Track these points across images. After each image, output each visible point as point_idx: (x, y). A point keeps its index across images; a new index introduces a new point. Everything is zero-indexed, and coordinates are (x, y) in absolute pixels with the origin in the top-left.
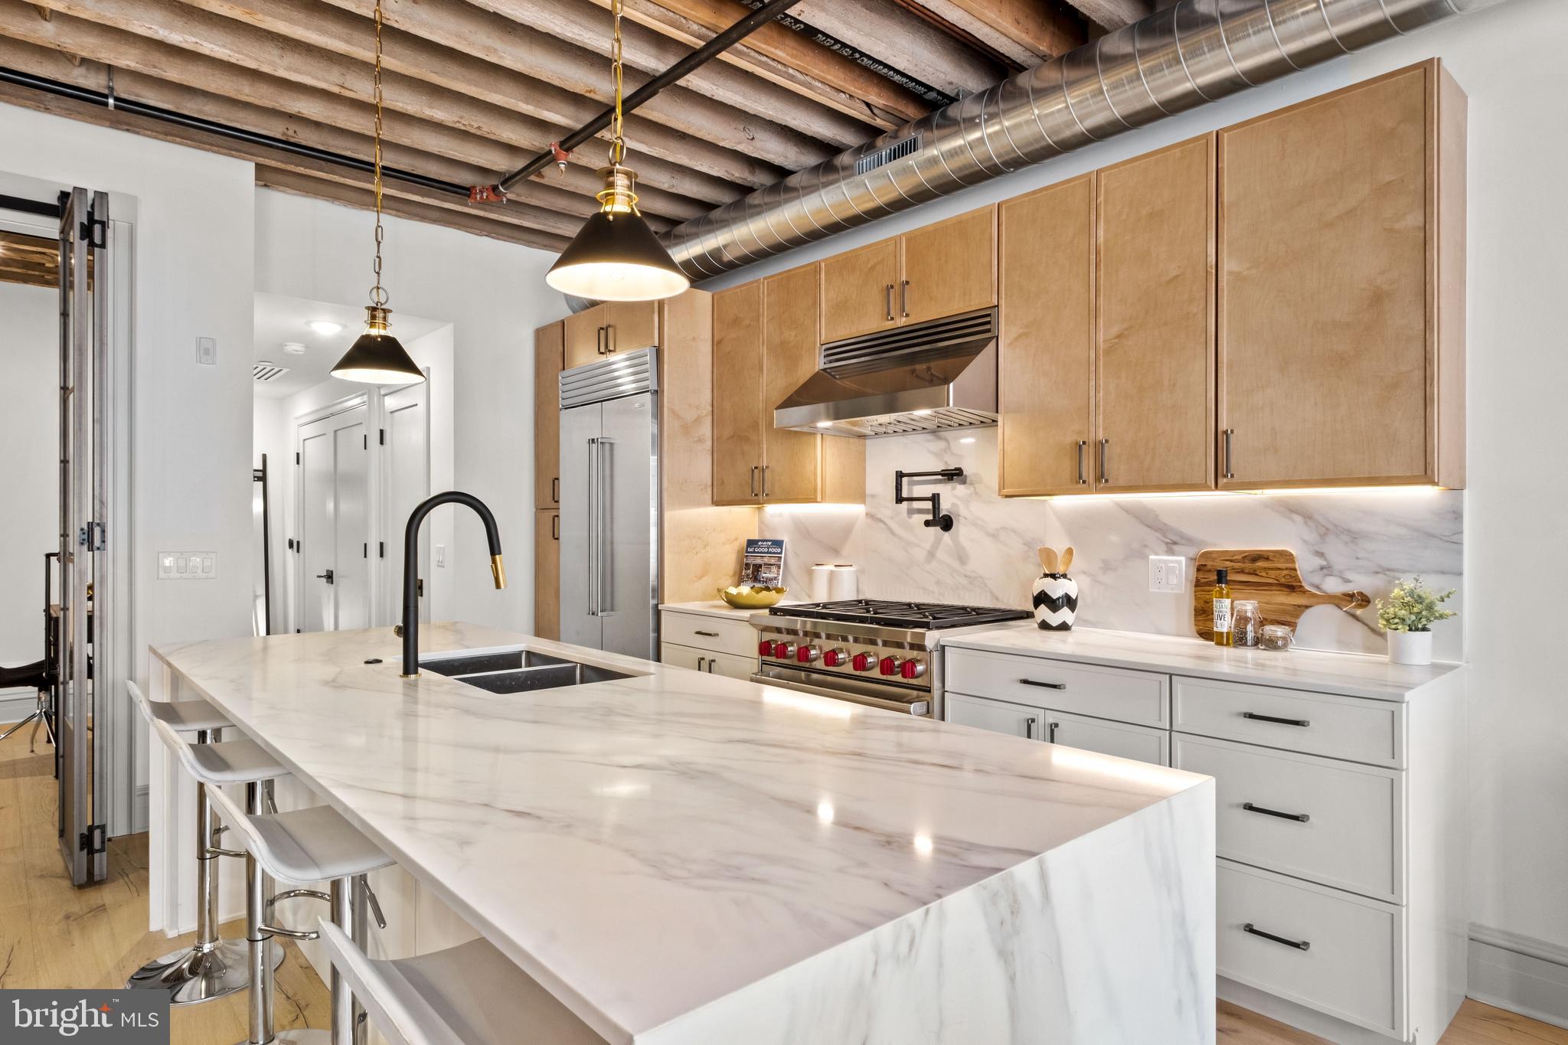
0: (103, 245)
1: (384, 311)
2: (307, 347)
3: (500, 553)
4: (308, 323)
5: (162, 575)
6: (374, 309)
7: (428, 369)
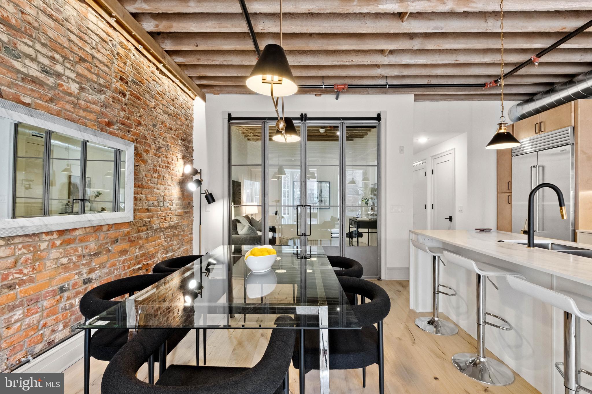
4: (417, 140)
6: (501, 124)
7: (455, 148)
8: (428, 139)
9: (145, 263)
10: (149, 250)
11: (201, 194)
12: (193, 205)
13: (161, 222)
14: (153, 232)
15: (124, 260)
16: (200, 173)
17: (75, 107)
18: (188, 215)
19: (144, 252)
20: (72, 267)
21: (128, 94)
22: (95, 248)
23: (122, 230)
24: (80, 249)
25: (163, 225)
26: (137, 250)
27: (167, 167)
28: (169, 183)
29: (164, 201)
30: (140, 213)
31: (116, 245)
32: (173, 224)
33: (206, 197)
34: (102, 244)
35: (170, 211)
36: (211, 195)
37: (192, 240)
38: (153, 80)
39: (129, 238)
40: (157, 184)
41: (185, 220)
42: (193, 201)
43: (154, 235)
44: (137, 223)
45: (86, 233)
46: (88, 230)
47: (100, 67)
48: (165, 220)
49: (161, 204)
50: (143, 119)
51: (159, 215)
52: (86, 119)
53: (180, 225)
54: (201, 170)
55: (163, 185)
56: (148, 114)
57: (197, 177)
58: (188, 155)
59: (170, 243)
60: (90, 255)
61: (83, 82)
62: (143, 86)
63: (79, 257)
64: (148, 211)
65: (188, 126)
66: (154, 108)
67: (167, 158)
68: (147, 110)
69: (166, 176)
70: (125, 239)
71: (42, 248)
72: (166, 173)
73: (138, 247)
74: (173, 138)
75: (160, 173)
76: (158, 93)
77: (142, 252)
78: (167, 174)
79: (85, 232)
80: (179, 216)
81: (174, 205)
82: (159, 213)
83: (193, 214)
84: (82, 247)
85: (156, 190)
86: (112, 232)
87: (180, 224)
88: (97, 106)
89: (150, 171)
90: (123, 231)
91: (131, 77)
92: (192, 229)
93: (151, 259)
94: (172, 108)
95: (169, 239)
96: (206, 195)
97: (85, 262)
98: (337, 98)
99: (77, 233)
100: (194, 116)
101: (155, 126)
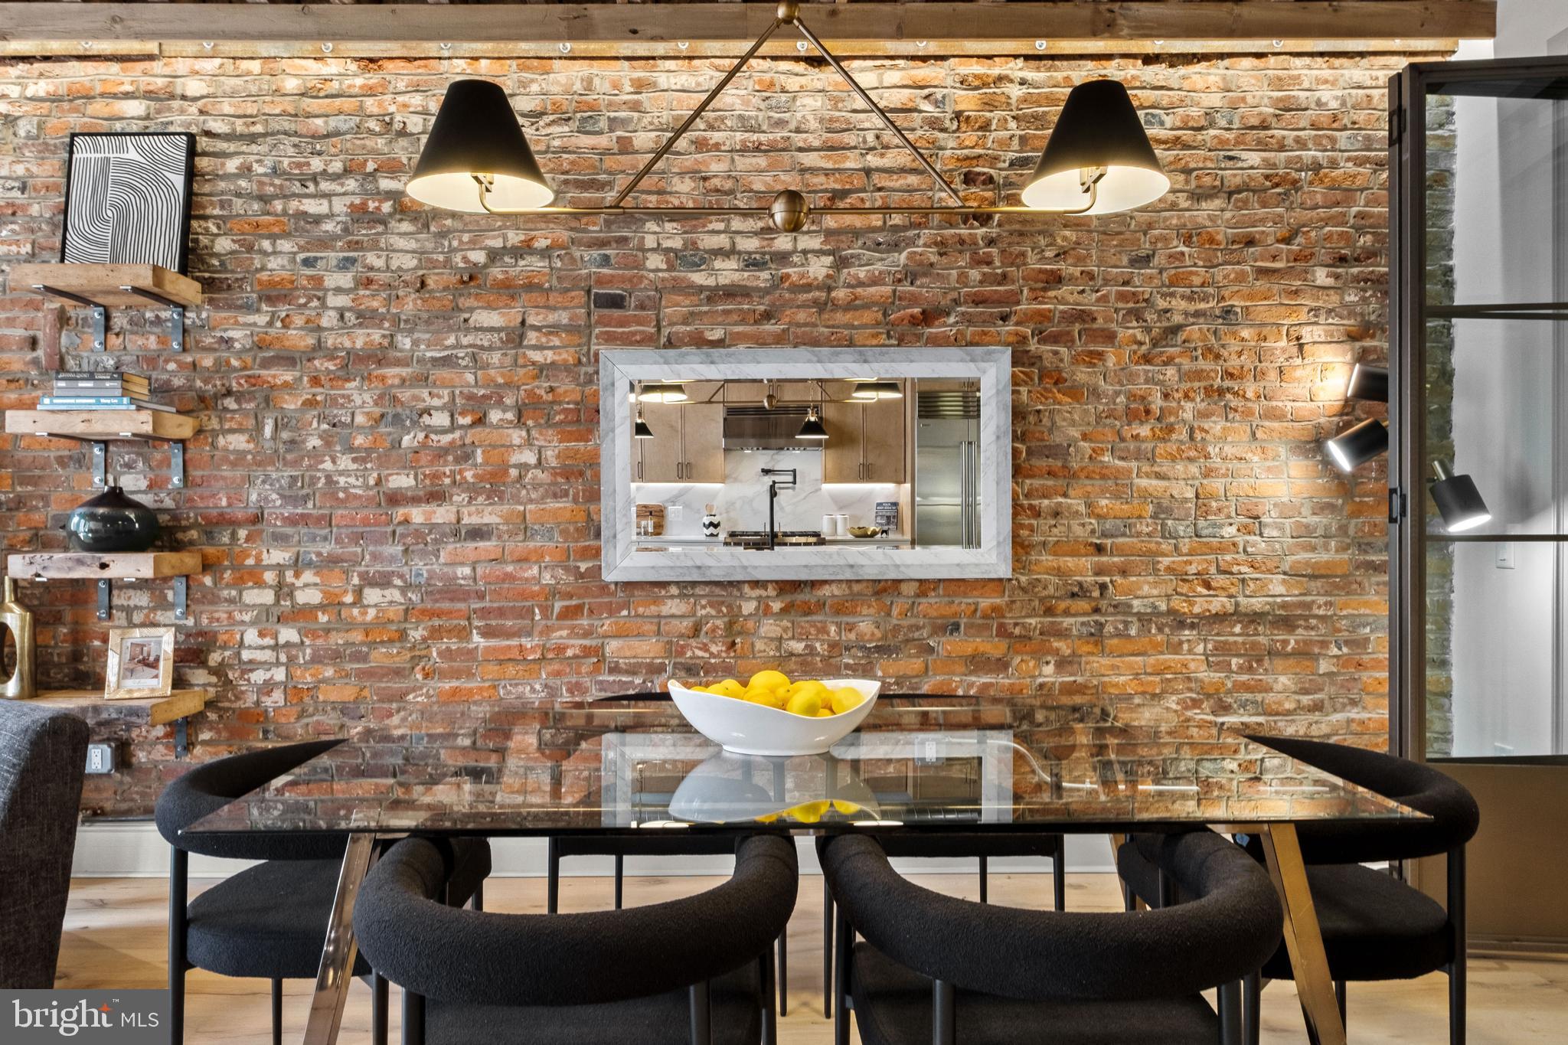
10: (1106, 679)
13: (1180, 594)
14: (1126, 622)
15: (990, 684)
17: (821, 312)
19: (1079, 679)
20: (820, 665)
22: (873, 634)
23: (970, 601)
24: (833, 629)
25: (1193, 604)
26: (1049, 669)
27: (1220, 393)
28: (1236, 451)
29: (1203, 517)
30: (1055, 554)
31: (951, 638)
32: (1266, 609)
34: (897, 629)
35: (1236, 556)
39: (1001, 626)
40: (1152, 460)
43: (1134, 633)
44: (1038, 584)
45: (852, 594)
46: (856, 588)
47: (891, 184)
48: (1206, 586)
50: (1071, 262)
51: (1162, 567)
52: (853, 327)
53: (1318, 617)
55: (1192, 460)
60: (863, 648)
61: (843, 246)
63: (833, 645)
64: (1100, 549)
69: (1209, 426)
70: (988, 627)
71: (745, 612)
73: (1050, 659)
74: (1263, 271)
75: (1172, 420)
77: (1072, 679)
78: (1218, 418)
79: (847, 592)
80: (1314, 577)
81: (1272, 532)
84: (839, 625)
86: (933, 601)
88: (885, 284)
89: (1109, 421)
90: (977, 602)
91: (1007, 156)
97: (851, 661)
99: (826, 591)
101: (1141, 260)
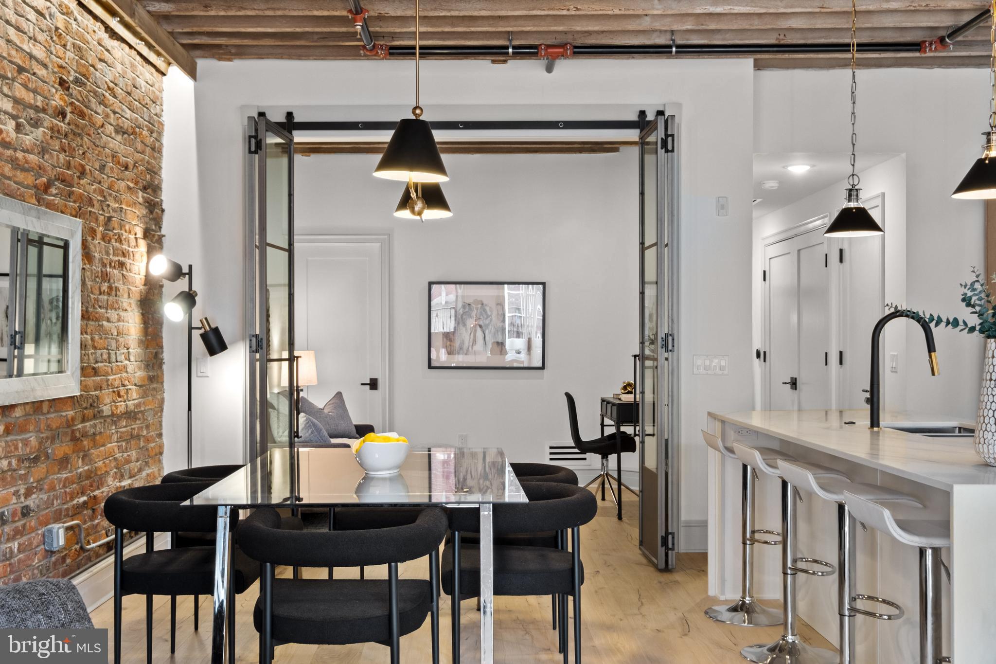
0: (673, 151)
1: (857, 190)
2: (780, 183)
3: (935, 351)
5: (695, 371)
6: (850, 190)
7: (883, 194)
8: (814, 166)
9: (91, 495)
10: (97, 465)
11: (191, 328)
12: (162, 359)
13: (114, 401)
14: (101, 422)
15: (66, 478)
16: (190, 274)
17: (12, 168)
18: (155, 386)
19: (90, 467)
21: (68, 110)
22: (34, 447)
23: (64, 414)
24: (20, 445)
25: (117, 407)
26: (80, 462)
27: (122, 265)
28: (125, 305)
29: (118, 348)
30: (87, 376)
31: (57, 445)
32: (132, 408)
33: (203, 336)
34: (42, 440)
35: (125, 374)
36: (216, 331)
37: (161, 453)
38: (101, 60)
39: (73, 432)
40: (107, 309)
41: (150, 398)
42: (162, 347)
43: (102, 430)
44: (82, 399)
45: (25, 415)
46: (28, 408)
48: (119, 396)
49: (113, 359)
50: (87, 160)
51: (110, 383)
52: (24, 186)
53: (141, 412)
54: (190, 267)
55: (115, 309)
56: (94, 143)
57: (182, 285)
58: (154, 227)
59: (125, 455)
60: (29, 460)
61: (19, 114)
62: (89, 83)
63: (19, 460)
64: (95, 372)
65: (153, 149)
66: (102, 126)
67: (121, 241)
68: (93, 135)
69: (119, 286)
70: (67, 434)
72: (119, 280)
73: (81, 454)
74: (129, 188)
75: (112, 281)
76: (108, 87)
77: (87, 468)
78: (121, 282)
79: (24, 413)
80: (140, 386)
81: (132, 359)
82: (110, 378)
83: (162, 383)
84: (22, 441)
85: (105, 323)
86: (53, 416)
87: (142, 409)
88: (34, 154)
89: (97, 280)
90: (67, 415)
91: (72, 73)
92: (161, 425)
93: (98, 488)
94: (128, 114)
95: (124, 444)
96: (202, 331)
97: (23, 473)
98: (549, 69)
99: (16, 413)
100: (165, 118)
101: (102, 168)
